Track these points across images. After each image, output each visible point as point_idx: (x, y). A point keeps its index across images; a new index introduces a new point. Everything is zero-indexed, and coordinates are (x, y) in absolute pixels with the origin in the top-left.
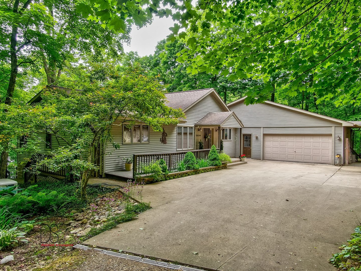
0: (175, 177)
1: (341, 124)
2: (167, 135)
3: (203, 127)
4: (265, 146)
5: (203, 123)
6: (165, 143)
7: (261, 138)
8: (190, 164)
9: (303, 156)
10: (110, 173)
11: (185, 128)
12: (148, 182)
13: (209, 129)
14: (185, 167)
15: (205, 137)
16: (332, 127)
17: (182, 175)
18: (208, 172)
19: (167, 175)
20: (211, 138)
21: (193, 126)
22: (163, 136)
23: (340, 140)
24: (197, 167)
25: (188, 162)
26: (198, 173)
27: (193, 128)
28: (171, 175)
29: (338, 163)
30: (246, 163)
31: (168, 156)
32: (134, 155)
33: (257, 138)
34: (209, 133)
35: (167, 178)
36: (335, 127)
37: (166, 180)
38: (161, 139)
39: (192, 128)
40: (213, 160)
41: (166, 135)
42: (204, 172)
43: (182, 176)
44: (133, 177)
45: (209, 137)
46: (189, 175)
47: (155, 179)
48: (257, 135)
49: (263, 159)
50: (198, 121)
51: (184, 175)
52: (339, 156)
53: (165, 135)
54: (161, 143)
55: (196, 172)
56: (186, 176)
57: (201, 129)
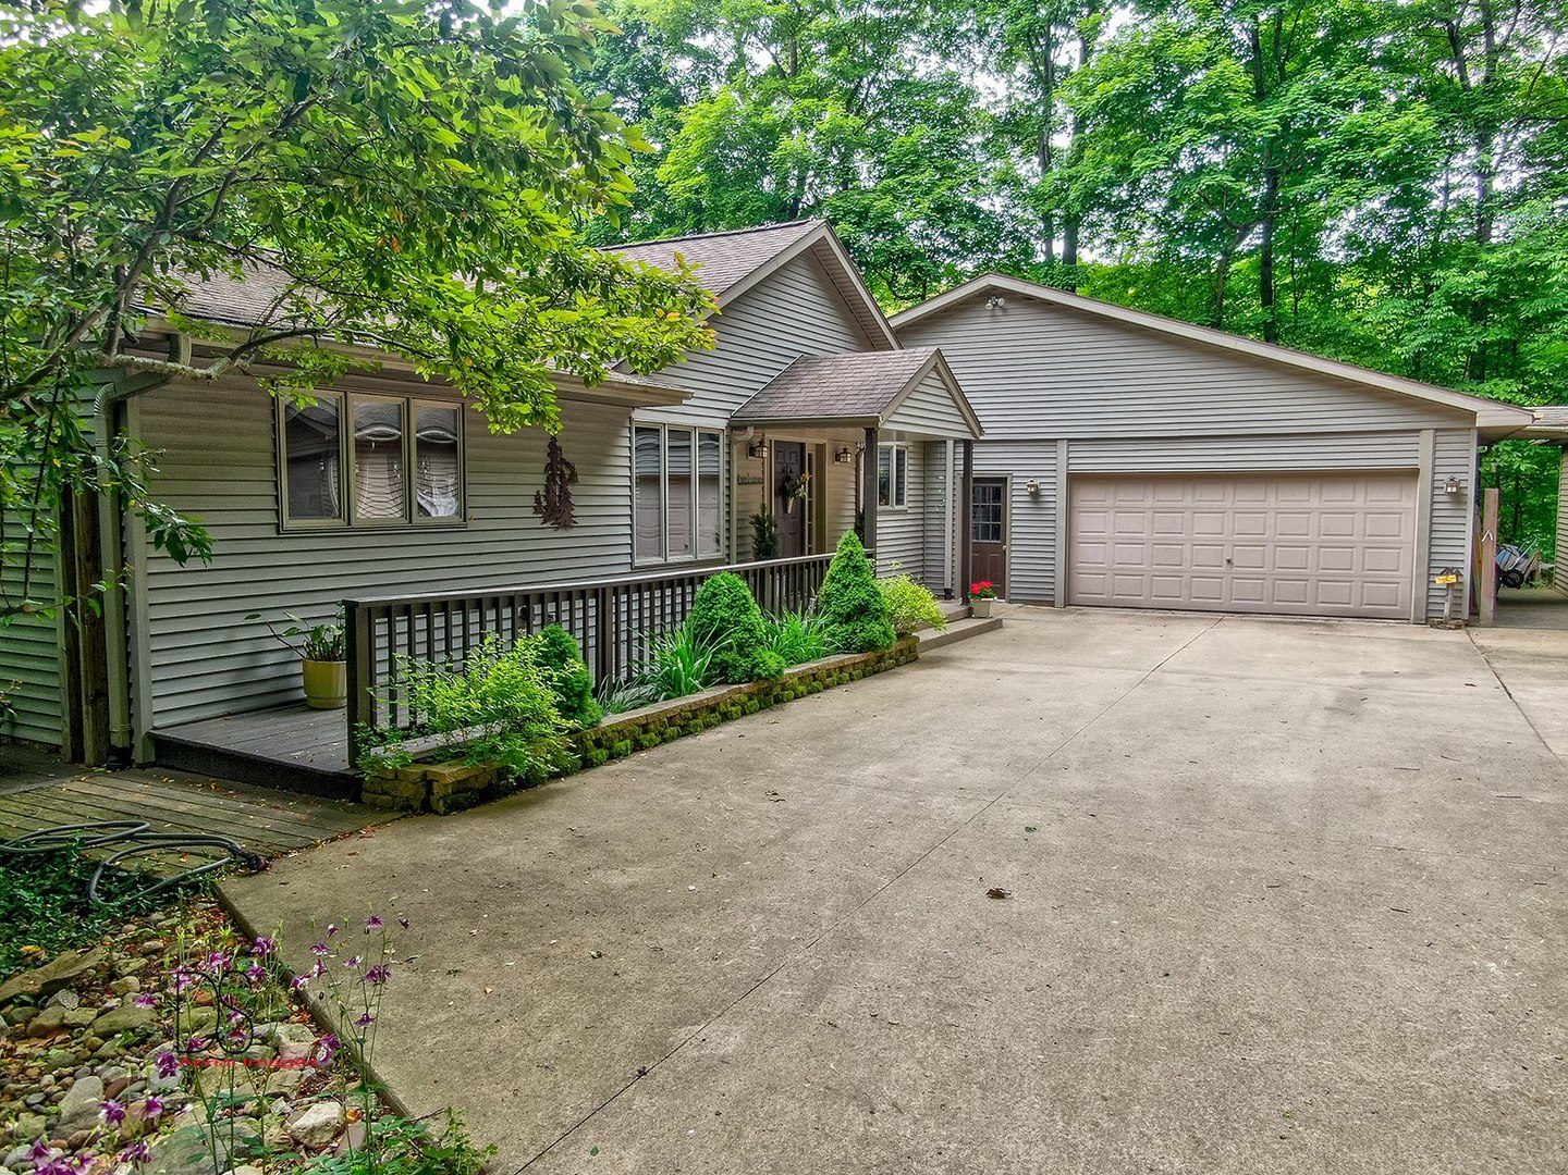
0: (645, 739)
1: (1472, 415)
2: (573, 475)
3: (772, 435)
4: (1079, 535)
5: (774, 410)
6: (567, 526)
7: (1057, 495)
8: (729, 648)
9: (1268, 583)
10: (186, 735)
11: (680, 435)
12: (461, 797)
13: (802, 446)
14: (699, 670)
15: (784, 490)
16: (1419, 431)
17: (685, 725)
18: (827, 687)
19: (591, 734)
20: (810, 495)
21: (722, 424)
22: (551, 479)
23: (1457, 498)
24: (774, 666)
25: (716, 635)
26: (779, 700)
27: (722, 442)
28: (620, 732)
29: (1446, 612)
30: (996, 625)
31: (592, 602)
32: (351, 607)
33: (1036, 496)
34: (803, 471)
35: (591, 751)
36: (1436, 430)
37: (587, 764)
38: (537, 498)
39: (714, 437)
40: (848, 618)
41: (567, 472)
42: (810, 693)
43: (686, 731)
44: (353, 765)
45: (803, 492)
46: (726, 717)
47: (511, 771)
48: (1037, 482)
49: (1068, 603)
50: (745, 401)
51: (699, 721)
52: (1452, 579)
53: (562, 476)
54: (537, 523)
55: (770, 695)
56: (708, 726)
57: (761, 444)
